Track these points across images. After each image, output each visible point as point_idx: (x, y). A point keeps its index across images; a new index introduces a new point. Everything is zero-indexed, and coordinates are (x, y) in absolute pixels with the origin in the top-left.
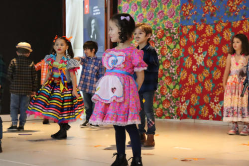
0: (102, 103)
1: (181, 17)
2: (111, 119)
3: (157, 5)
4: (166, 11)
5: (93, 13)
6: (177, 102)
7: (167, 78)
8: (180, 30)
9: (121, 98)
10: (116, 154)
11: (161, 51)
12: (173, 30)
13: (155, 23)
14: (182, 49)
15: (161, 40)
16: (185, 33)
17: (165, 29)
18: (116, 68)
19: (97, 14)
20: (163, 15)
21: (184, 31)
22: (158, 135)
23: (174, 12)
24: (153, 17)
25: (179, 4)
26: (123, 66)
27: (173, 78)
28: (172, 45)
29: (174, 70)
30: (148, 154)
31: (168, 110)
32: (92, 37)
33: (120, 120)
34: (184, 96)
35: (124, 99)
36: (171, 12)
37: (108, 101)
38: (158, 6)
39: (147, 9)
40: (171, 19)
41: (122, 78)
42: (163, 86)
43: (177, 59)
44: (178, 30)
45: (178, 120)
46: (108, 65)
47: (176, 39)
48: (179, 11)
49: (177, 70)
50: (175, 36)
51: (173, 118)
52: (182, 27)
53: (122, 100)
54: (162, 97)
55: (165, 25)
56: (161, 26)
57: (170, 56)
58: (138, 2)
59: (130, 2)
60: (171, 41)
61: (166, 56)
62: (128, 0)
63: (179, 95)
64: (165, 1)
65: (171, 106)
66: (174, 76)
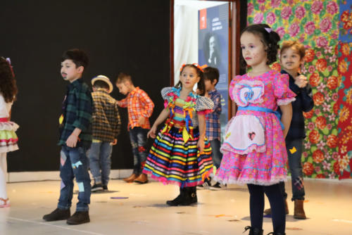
0: (235, 154)
1: (340, 31)
2: (249, 176)
3: (304, 14)
4: (318, 23)
5: (212, 27)
6: (334, 153)
7: (318, 119)
8: (339, 49)
9: (262, 146)
10: (249, 227)
11: (310, 80)
12: (328, 49)
13: (302, 39)
14: (341, 77)
15: (311, 64)
16: (346, 54)
17: (316, 48)
18: (252, 104)
19: (218, 28)
20: (313, 29)
21: (344, 51)
22: (308, 201)
23: (330, 23)
24: (299, 31)
25: (338, 13)
26: (261, 101)
27: (328, 118)
28: (326, 72)
29: (329, 108)
30: (294, 229)
31: (320, 165)
32: (210, 61)
33: (262, 178)
34: (345, 145)
35: (267, 148)
36: (325, 24)
37: (244, 150)
38: (305, 16)
39: (290, 20)
40: (325, 34)
41: (262, 118)
42: (313, 130)
43: (334, 91)
44: (336, 49)
45: (337, 180)
46: (240, 100)
47: (333, 63)
48: (337, 23)
49: (334, 108)
50: (331, 58)
51: (328, 177)
52: (342, 45)
53: (263, 149)
54: (311, 146)
55: (316, 42)
56: (310, 45)
57: (324, 86)
58: (276, 11)
59: (265, 11)
60: (326, 66)
61: (318, 87)
62: (263, 8)
63: (338, 143)
64: (316, 9)
65: (326, 159)
66: (330, 116)
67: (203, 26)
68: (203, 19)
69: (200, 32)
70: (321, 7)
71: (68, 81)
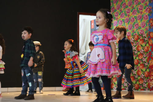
1: (149, 27)
3: (134, 20)
4: (140, 24)
5: (96, 28)
6: (148, 79)
7: (141, 65)
8: (149, 35)
11: (137, 48)
12: (144, 35)
13: (133, 31)
14: (150, 47)
15: (137, 41)
17: (139, 35)
18: (99, 43)
20: (138, 27)
21: (151, 36)
23: (145, 24)
24: (132, 28)
25: (148, 19)
26: (102, 41)
27: (145, 64)
28: (144, 45)
29: (145, 60)
31: (142, 85)
33: (104, 72)
34: (152, 76)
36: (143, 24)
39: (128, 23)
40: (143, 28)
41: (103, 48)
42: (139, 70)
43: (147, 53)
45: (149, 91)
46: (94, 42)
47: (147, 40)
48: (148, 24)
49: (147, 60)
50: (145, 39)
51: (145, 90)
52: (150, 33)
54: (138, 77)
55: (139, 32)
56: (137, 33)
57: (143, 51)
58: (123, 20)
59: (118, 20)
60: (143, 42)
61: (140, 51)
62: (117, 19)
63: (149, 75)
64: (139, 18)
65: (144, 82)
66: (146, 64)
67: (93, 27)
68: (93, 24)
69: (91, 29)
70: (141, 17)
71: (25, 40)
